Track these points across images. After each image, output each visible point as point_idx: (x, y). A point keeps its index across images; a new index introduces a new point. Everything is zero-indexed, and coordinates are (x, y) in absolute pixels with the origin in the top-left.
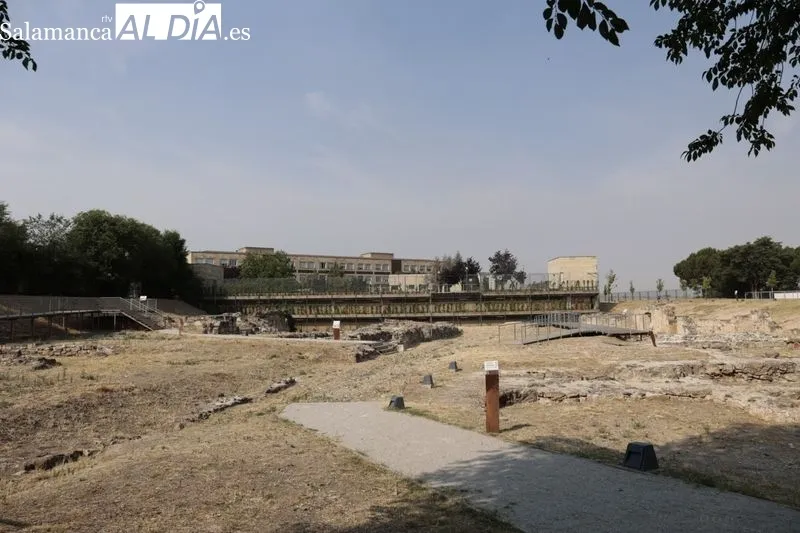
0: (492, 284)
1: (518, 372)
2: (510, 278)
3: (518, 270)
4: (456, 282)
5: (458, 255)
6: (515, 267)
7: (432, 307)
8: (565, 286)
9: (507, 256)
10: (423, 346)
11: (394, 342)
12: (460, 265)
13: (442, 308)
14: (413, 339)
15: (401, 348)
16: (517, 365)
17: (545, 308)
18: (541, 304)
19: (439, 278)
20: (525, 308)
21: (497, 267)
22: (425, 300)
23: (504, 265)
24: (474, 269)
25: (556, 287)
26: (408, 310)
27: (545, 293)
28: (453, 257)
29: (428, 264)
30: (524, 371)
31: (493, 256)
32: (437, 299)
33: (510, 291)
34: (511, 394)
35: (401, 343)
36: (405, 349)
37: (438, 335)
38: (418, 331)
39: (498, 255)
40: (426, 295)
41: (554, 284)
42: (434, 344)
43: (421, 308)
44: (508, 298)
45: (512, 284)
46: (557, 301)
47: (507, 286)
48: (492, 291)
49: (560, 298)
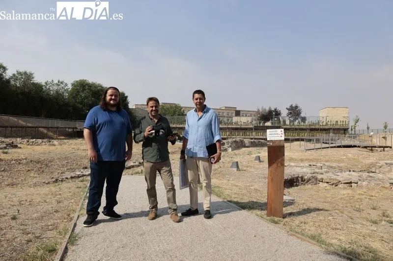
0: (288, 122)
1: (302, 165)
2: (297, 119)
3: (302, 115)
4: (268, 120)
5: (270, 108)
6: (300, 113)
7: (254, 133)
8: (329, 123)
9: (296, 107)
10: (244, 149)
11: (226, 146)
12: (270, 112)
13: (259, 134)
14: (239, 145)
15: (230, 150)
16: (302, 160)
17: (319, 135)
18: (315, 133)
19: (259, 118)
20: (306, 135)
21: (291, 113)
22: (251, 129)
23: (294, 112)
24: (278, 113)
25: (324, 124)
26: (241, 134)
27: (317, 127)
28: (267, 109)
29: (254, 113)
30: (307, 164)
31: (288, 107)
32: (257, 129)
33: (298, 125)
34: (297, 178)
35: (230, 146)
36: (232, 150)
37: (253, 145)
38: (242, 141)
39: (291, 106)
40: (251, 126)
41: (323, 122)
42: (250, 149)
43: (248, 133)
44: (296, 129)
45: (299, 122)
46: (324, 132)
47: (296, 123)
48: (287, 125)
49: (326, 130)
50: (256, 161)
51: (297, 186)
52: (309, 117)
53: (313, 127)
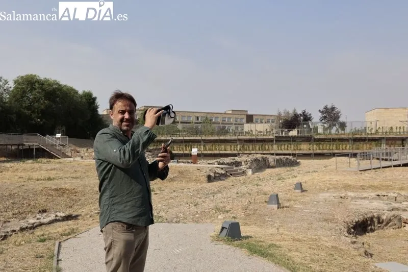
0: (320, 130)
1: (365, 195)
2: (335, 125)
3: (341, 119)
4: (294, 128)
5: (295, 110)
6: (339, 117)
7: (275, 147)
8: (380, 131)
9: (333, 109)
10: (268, 171)
11: (243, 167)
12: (296, 116)
13: (283, 147)
14: (261, 165)
15: (250, 172)
16: (363, 188)
17: (364, 148)
18: (361, 144)
19: (281, 125)
20: (348, 148)
21: (325, 117)
22: (271, 141)
23: (330, 115)
24: (307, 118)
25: (373, 131)
26: (257, 148)
27: (363, 136)
28: (291, 112)
29: (273, 118)
30: (373, 194)
31: (322, 109)
32: (279, 140)
33: (336, 134)
35: (250, 168)
36: (253, 173)
37: (280, 164)
38: (265, 160)
39: (326, 108)
40: (271, 137)
41: (372, 129)
42: (277, 170)
43: (267, 147)
44: (334, 140)
45: (337, 130)
46: (373, 143)
47: (334, 130)
48: (321, 134)
49: (377, 141)
50: (297, 191)
51: (372, 231)
52: (352, 123)
53: (358, 136)
